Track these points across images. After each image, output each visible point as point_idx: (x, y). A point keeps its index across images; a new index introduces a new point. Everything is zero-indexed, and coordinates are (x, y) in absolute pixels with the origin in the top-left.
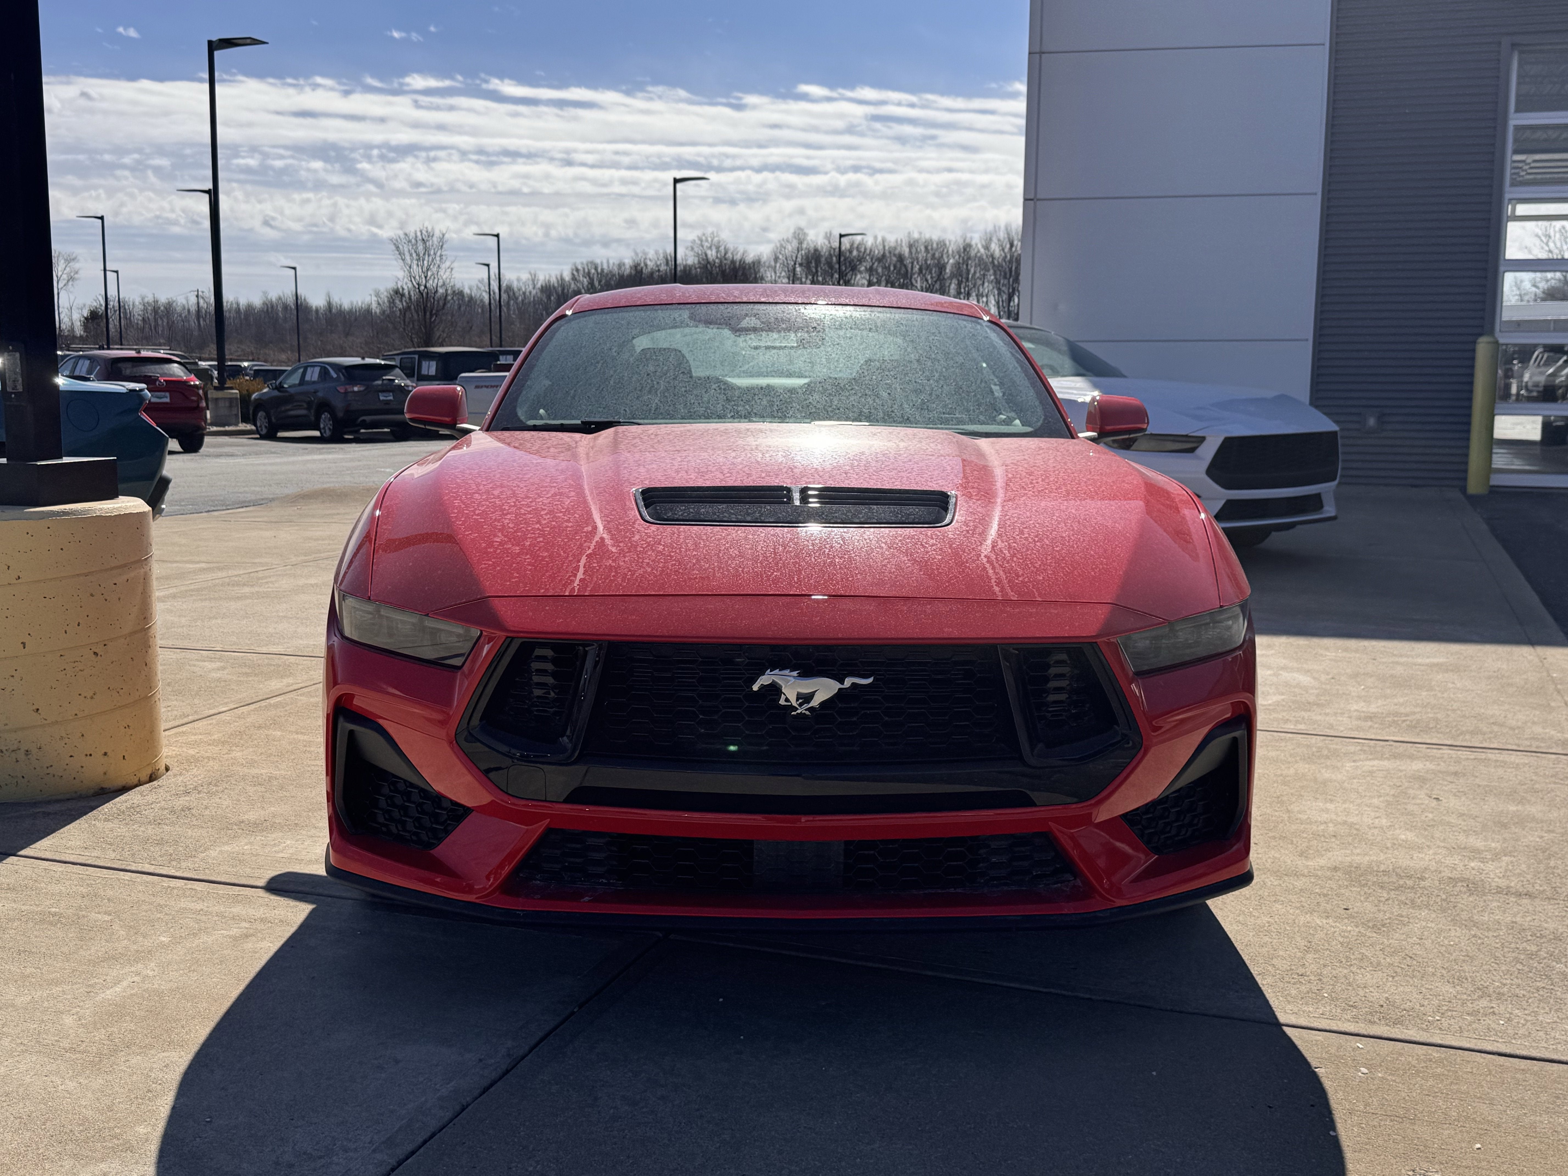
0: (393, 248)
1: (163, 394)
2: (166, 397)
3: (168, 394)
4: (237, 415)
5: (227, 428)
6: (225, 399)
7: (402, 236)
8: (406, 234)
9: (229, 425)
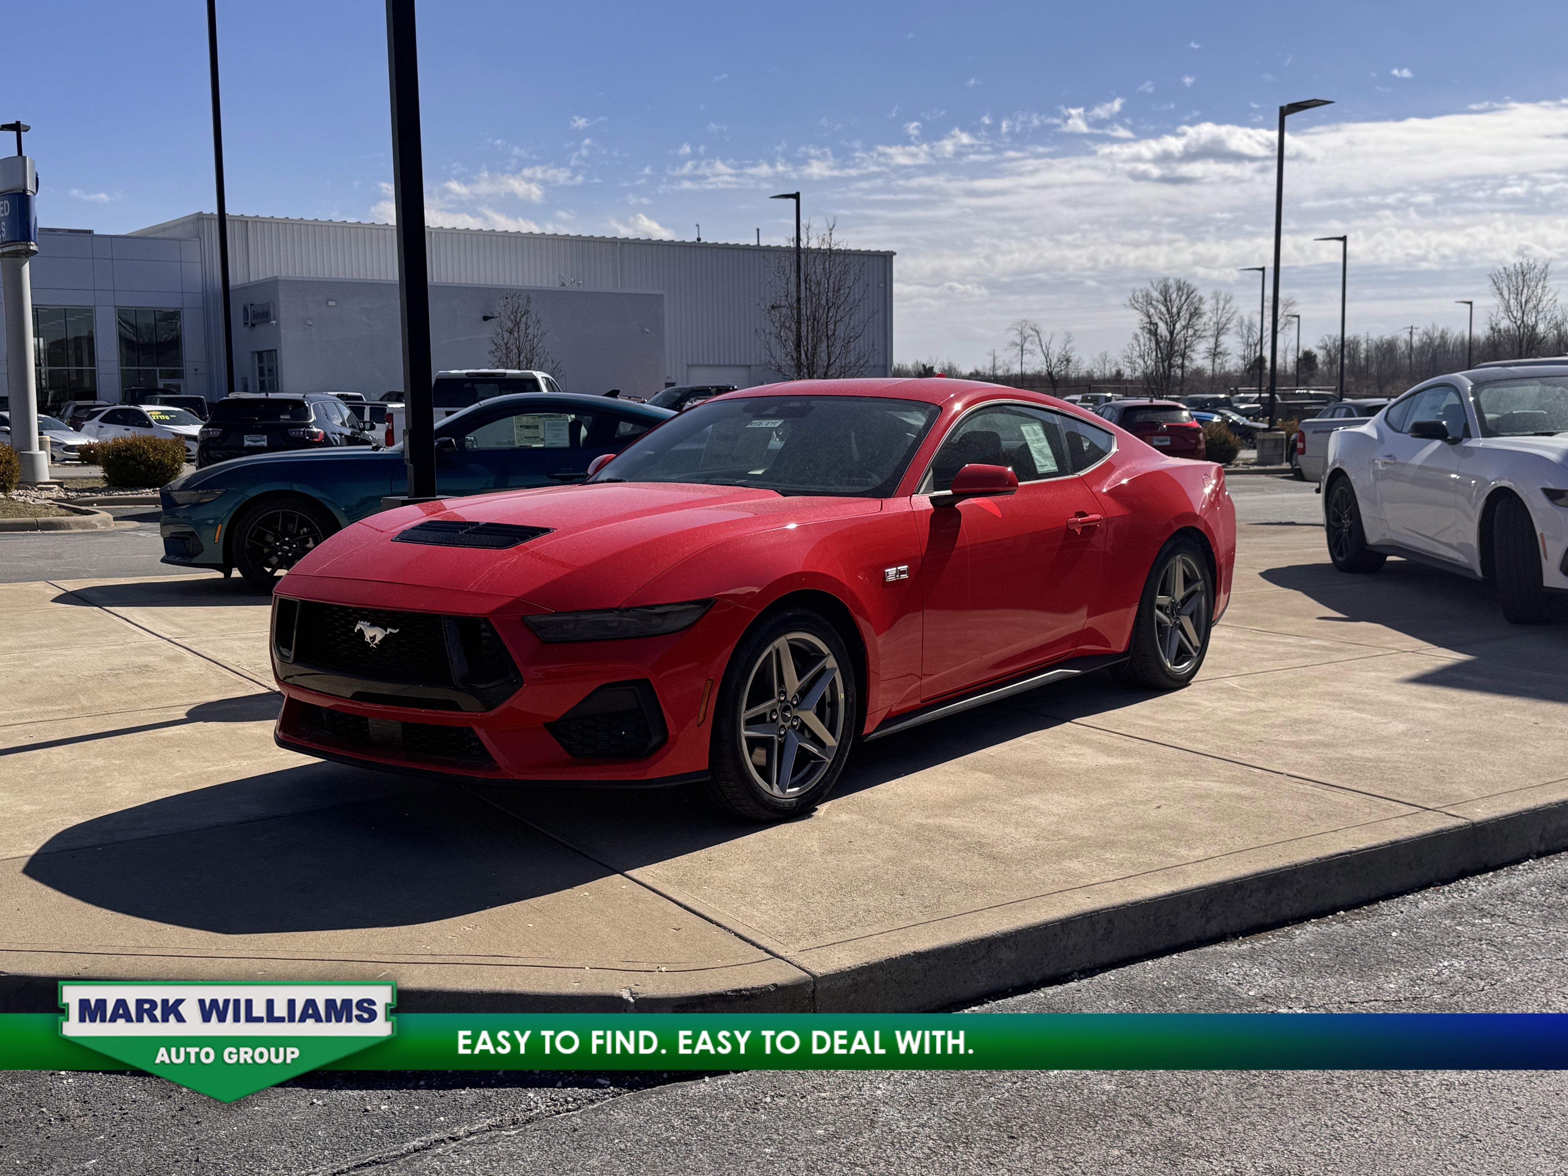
0: (1491, 282)
1: (1164, 437)
2: (1167, 440)
3: (1169, 438)
4: (1282, 455)
5: (1268, 467)
6: (1270, 440)
7: (1502, 271)
8: (1505, 269)
9: (1270, 464)
